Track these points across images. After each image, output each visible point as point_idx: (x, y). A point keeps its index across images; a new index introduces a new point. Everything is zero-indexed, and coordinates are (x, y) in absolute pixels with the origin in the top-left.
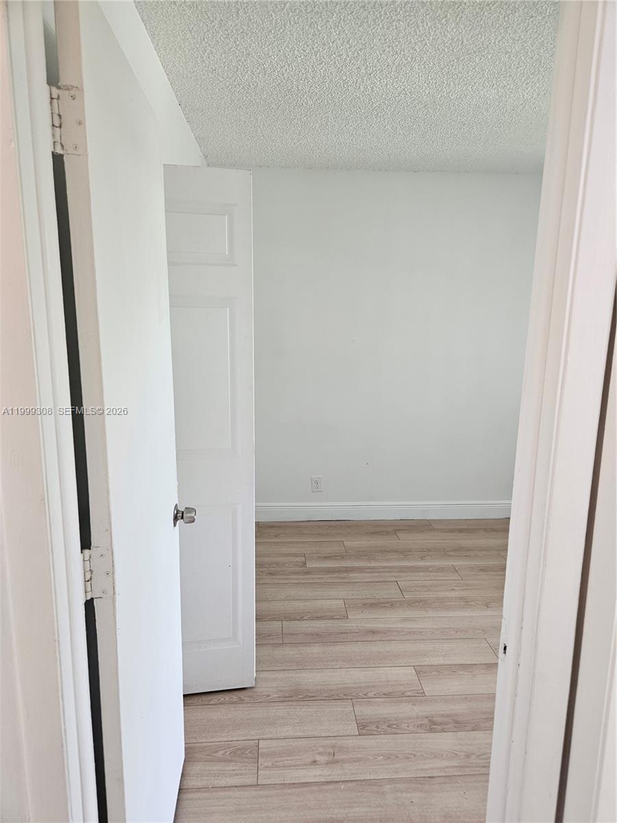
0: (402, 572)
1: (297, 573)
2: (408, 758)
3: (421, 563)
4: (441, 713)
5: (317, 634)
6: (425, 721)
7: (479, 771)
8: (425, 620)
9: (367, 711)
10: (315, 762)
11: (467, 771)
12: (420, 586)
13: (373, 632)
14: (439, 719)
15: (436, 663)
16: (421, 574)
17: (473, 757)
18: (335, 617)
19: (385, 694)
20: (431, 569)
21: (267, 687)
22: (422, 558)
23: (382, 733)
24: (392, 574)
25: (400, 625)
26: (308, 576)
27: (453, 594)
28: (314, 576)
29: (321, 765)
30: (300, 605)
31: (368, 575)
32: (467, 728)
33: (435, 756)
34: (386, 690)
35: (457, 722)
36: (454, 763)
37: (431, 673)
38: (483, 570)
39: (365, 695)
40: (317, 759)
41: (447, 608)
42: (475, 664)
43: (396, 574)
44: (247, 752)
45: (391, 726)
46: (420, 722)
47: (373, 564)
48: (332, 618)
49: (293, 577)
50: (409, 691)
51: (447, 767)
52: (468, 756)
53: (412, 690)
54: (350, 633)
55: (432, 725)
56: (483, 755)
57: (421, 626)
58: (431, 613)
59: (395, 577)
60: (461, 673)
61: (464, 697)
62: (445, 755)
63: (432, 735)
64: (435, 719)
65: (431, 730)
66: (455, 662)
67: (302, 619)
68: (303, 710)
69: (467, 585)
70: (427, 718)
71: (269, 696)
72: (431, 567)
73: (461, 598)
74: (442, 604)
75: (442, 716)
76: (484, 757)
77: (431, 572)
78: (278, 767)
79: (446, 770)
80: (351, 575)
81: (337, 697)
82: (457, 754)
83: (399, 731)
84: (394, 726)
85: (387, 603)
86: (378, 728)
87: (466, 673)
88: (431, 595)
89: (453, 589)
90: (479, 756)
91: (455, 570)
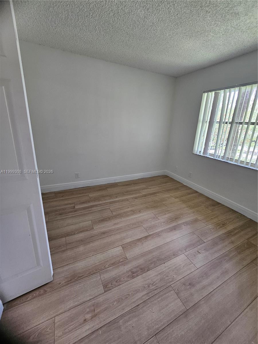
0: (111, 204)
1: (71, 212)
2: (127, 298)
3: (117, 199)
4: (135, 266)
5: (82, 240)
6: (130, 273)
7: (154, 293)
8: (122, 223)
9: (107, 276)
10: (85, 320)
11: (151, 295)
12: (118, 209)
13: (104, 233)
14: (135, 270)
15: (129, 241)
16: (117, 203)
17: (151, 285)
18: (89, 230)
19: (112, 264)
20: (120, 201)
21: (59, 278)
22: (116, 197)
23: (114, 287)
24: (107, 206)
25: (114, 227)
26: (76, 213)
27: (129, 209)
28: (78, 212)
29: (88, 321)
30: (73, 227)
31: (99, 207)
32: (146, 270)
33: (137, 291)
34: (112, 262)
35: (141, 269)
36: (145, 293)
37: (128, 247)
38: (136, 198)
39: (104, 267)
40: (86, 318)
41: (128, 216)
42: (141, 238)
43: (109, 205)
44: (48, 330)
45: (117, 281)
46: (128, 275)
47: (101, 202)
48: (87, 230)
49: (70, 214)
50: (121, 259)
51: (143, 296)
52: (149, 286)
53: (122, 258)
54: (95, 236)
55: (133, 274)
56: (154, 283)
57: (121, 226)
58: (123, 219)
59: (108, 206)
60: (138, 243)
61: (141, 255)
62: (140, 289)
63: (134, 280)
64: (133, 270)
65: (133, 277)
66: (135, 239)
67: (74, 234)
68: (78, 286)
69: (132, 205)
70: (130, 271)
71: (60, 283)
72: (120, 200)
73: (131, 211)
74: (126, 214)
75: (135, 268)
76: (154, 284)
77: (120, 202)
78: (66, 333)
79: (143, 298)
80: (92, 209)
81: (92, 273)
82: (145, 287)
83: (121, 283)
84: (118, 281)
85: (107, 218)
86: (112, 284)
87: (140, 243)
88: (122, 211)
89: (128, 208)
90: (153, 284)
91: (127, 200)
